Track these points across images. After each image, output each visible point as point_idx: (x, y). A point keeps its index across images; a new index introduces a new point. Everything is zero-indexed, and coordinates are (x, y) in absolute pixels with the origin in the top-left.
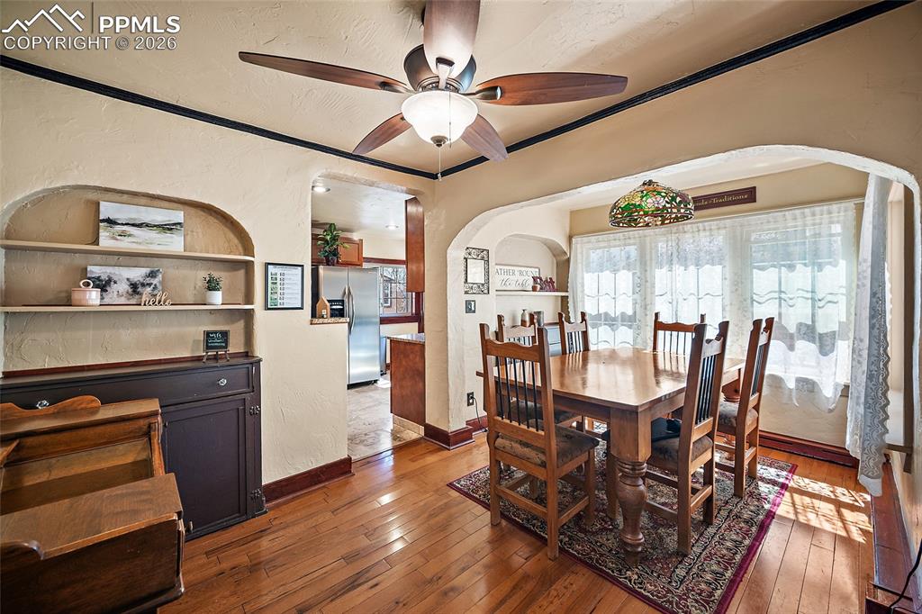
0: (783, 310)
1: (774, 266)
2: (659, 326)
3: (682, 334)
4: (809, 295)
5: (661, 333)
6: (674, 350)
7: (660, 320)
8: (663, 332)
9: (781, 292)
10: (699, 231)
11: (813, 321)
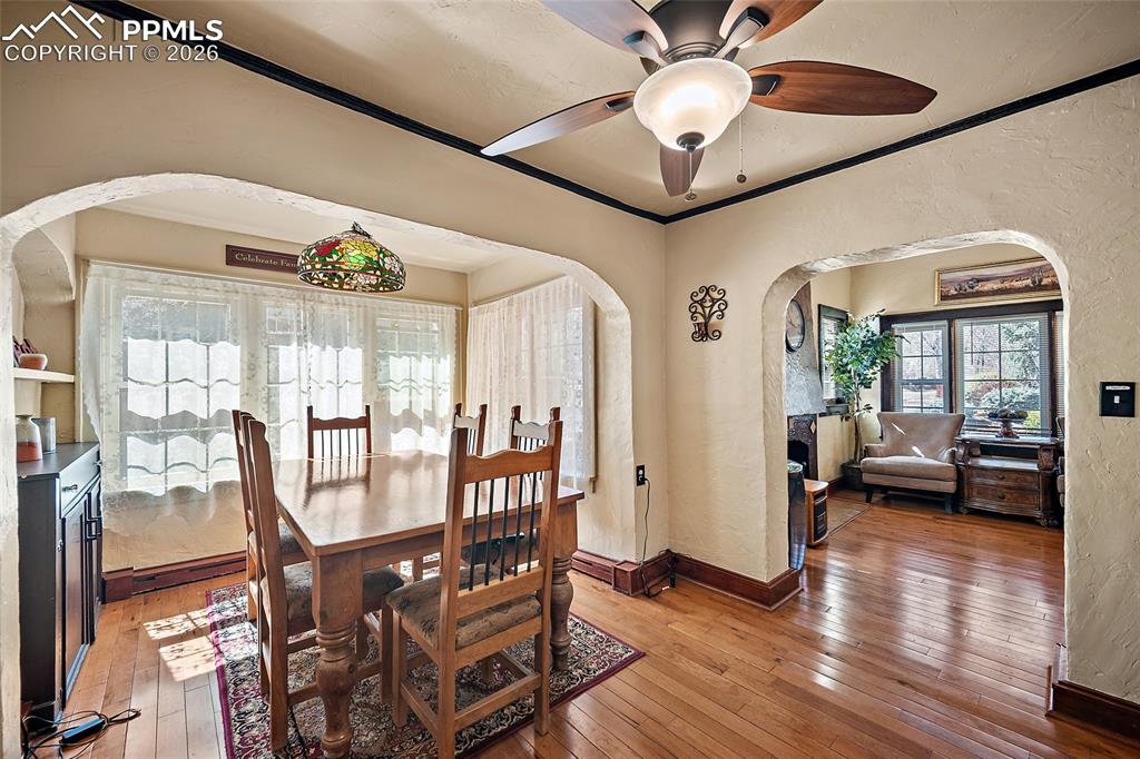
0: (414, 399)
1: (405, 354)
2: (314, 424)
3: (344, 432)
4: (430, 384)
5: (317, 434)
6: (336, 453)
7: (314, 416)
8: (320, 432)
9: (411, 380)
10: (337, 304)
11: (433, 407)
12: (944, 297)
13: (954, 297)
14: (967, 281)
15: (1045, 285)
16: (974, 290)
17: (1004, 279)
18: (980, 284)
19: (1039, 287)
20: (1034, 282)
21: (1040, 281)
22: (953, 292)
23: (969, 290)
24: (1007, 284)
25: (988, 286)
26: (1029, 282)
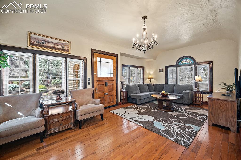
12: (32, 44)
13: (36, 45)
14: (42, 41)
15: (65, 50)
16: (44, 45)
17: (54, 44)
18: (46, 43)
19: (63, 50)
20: (62, 48)
21: (64, 48)
22: (36, 43)
23: (42, 44)
24: (55, 46)
25: (49, 45)
26: (61, 47)
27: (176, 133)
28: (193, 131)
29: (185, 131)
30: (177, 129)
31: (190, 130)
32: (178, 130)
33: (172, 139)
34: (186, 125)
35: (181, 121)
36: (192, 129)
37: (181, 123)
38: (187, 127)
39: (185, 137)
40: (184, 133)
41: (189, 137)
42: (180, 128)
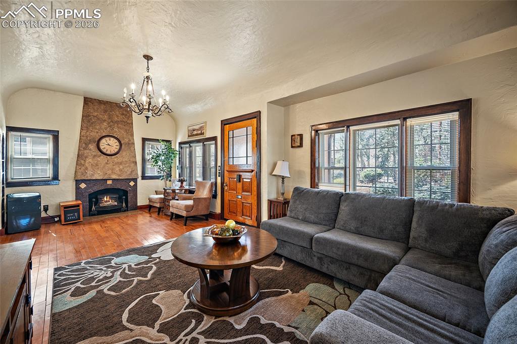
15: (202, 133)
16: (193, 134)
22: (190, 134)
27: (88, 268)
28: (64, 292)
29: (80, 280)
30: (95, 274)
31: (73, 289)
32: (92, 274)
33: (84, 261)
34: (93, 293)
35: (113, 293)
36: (70, 292)
37: (108, 290)
38: (86, 290)
39: (70, 273)
40: (76, 276)
41: (63, 278)
42: (93, 279)
